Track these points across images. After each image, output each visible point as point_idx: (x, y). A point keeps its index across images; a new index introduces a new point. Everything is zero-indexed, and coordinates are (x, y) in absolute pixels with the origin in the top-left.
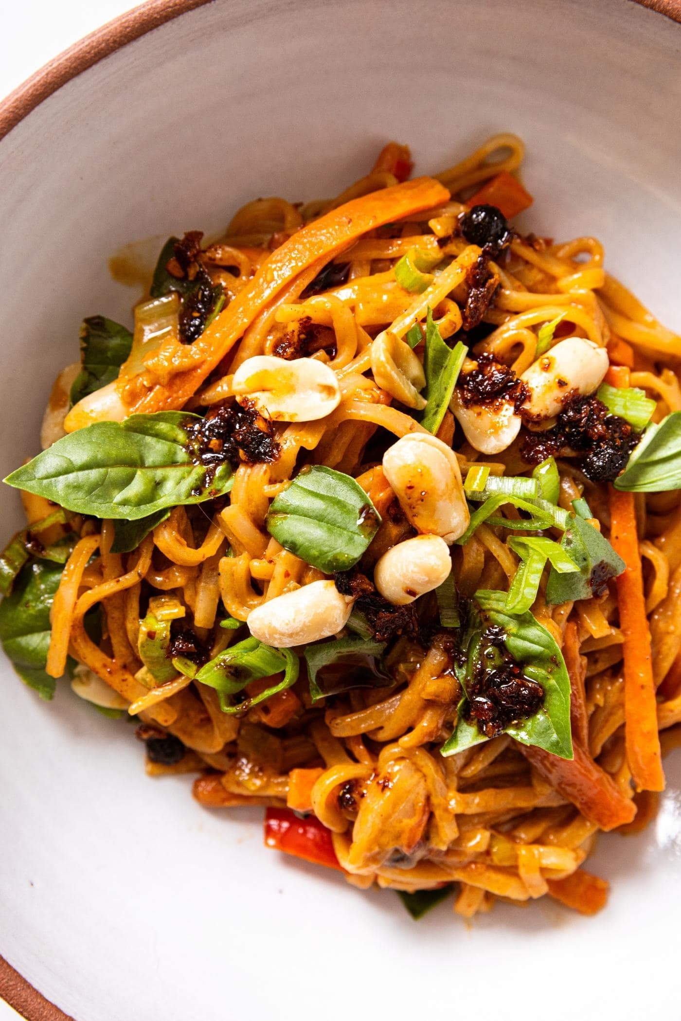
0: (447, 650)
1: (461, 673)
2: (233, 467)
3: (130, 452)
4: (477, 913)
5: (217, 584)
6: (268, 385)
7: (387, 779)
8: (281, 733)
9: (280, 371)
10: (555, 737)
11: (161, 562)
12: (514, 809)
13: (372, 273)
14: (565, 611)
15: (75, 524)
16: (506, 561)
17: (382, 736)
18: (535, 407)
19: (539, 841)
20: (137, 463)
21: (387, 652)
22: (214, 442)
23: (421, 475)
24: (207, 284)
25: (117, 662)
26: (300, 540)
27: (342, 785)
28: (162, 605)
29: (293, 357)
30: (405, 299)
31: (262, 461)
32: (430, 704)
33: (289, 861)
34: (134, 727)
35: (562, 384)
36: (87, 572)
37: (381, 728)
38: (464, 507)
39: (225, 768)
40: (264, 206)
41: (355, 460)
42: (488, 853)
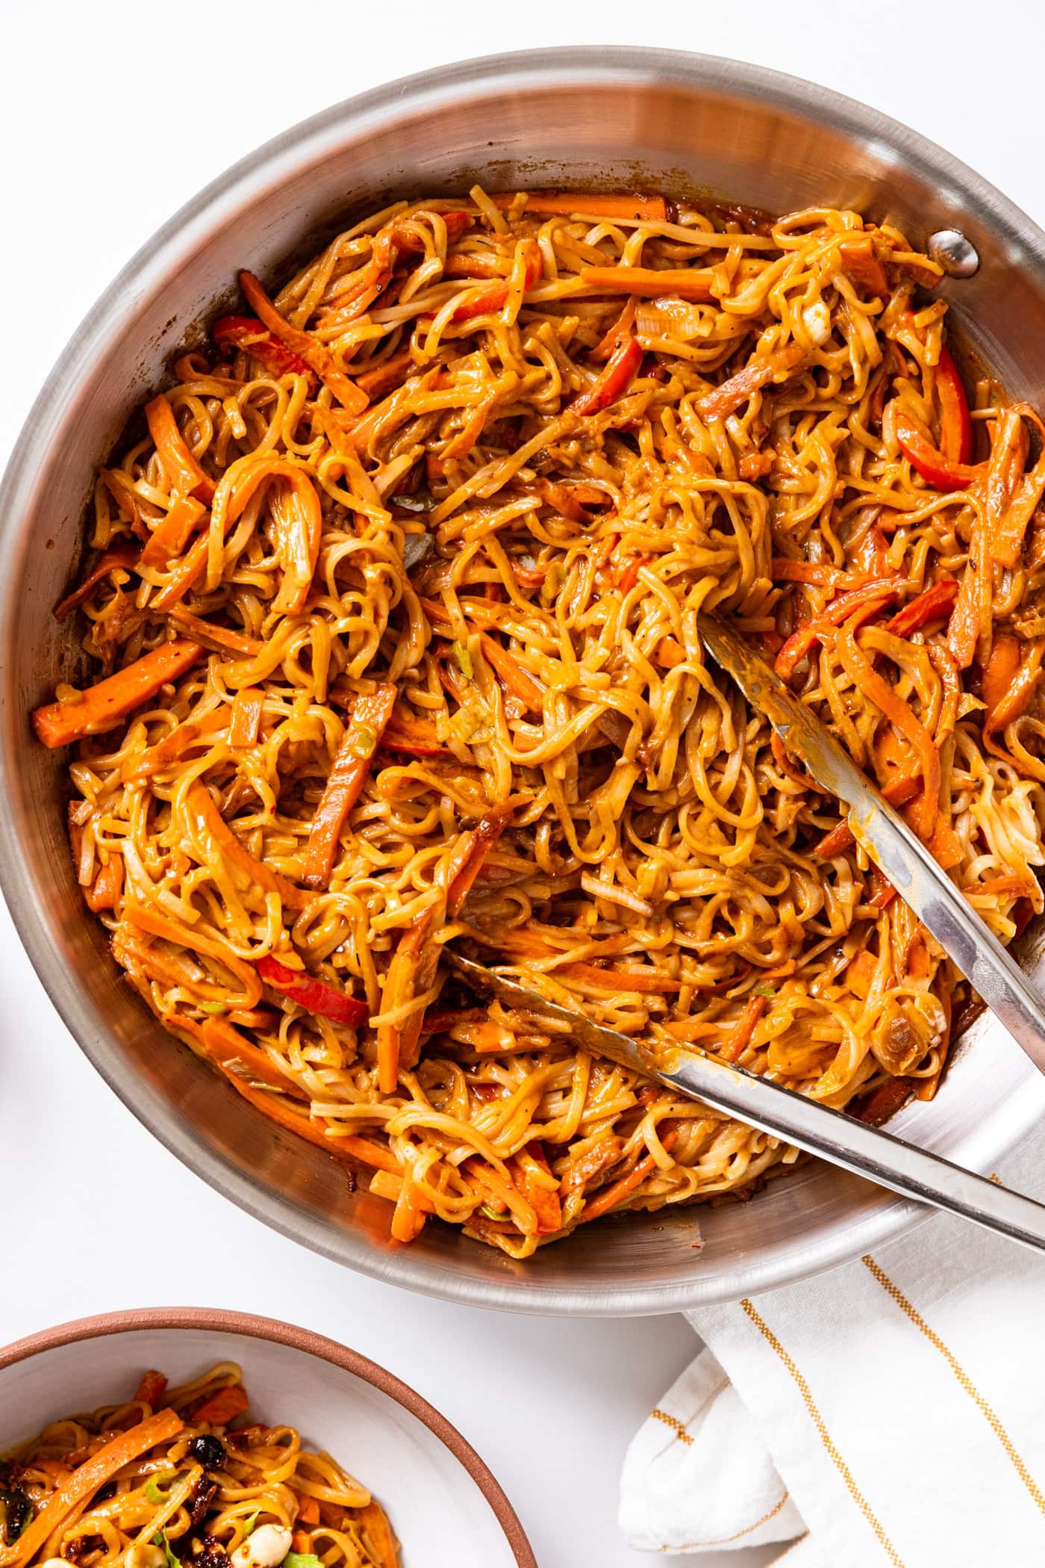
13: (132, 1489)
24: (23, 1497)
30: (150, 1511)
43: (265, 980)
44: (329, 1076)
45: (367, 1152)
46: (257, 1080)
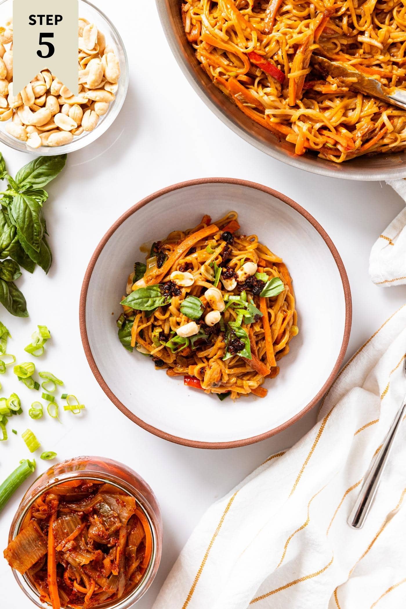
0: (222, 336)
1: (226, 341)
2: (171, 296)
3: (148, 295)
4: (236, 398)
5: (169, 323)
6: (178, 278)
7: (211, 366)
8: (187, 357)
9: (181, 275)
10: (248, 354)
11: (156, 319)
12: (242, 373)
13: (201, 249)
14: (249, 326)
15: (135, 311)
16: (234, 315)
17: (209, 357)
18: (240, 279)
19: (249, 380)
20: (150, 297)
21: (209, 337)
22: (167, 291)
23: (213, 297)
24: (163, 253)
25: (147, 343)
26: (187, 313)
27: (201, 368)
28: (157, 329)
29: (183, 272)
30: (209, 256)
31: (178, 295)
32: (219, 348)
33: (191, 388)
34: (151, 358)
35: (245, 274)
36: (139, 322)
37: (209, 355)
38: (223, 303)
39: (174, 367)
40: (176, 232)
41: (199, 294)
42: (236, 383)
43: (251, 60)
44: (272, 98)
45: (284, 130)
46: (247, 103)
